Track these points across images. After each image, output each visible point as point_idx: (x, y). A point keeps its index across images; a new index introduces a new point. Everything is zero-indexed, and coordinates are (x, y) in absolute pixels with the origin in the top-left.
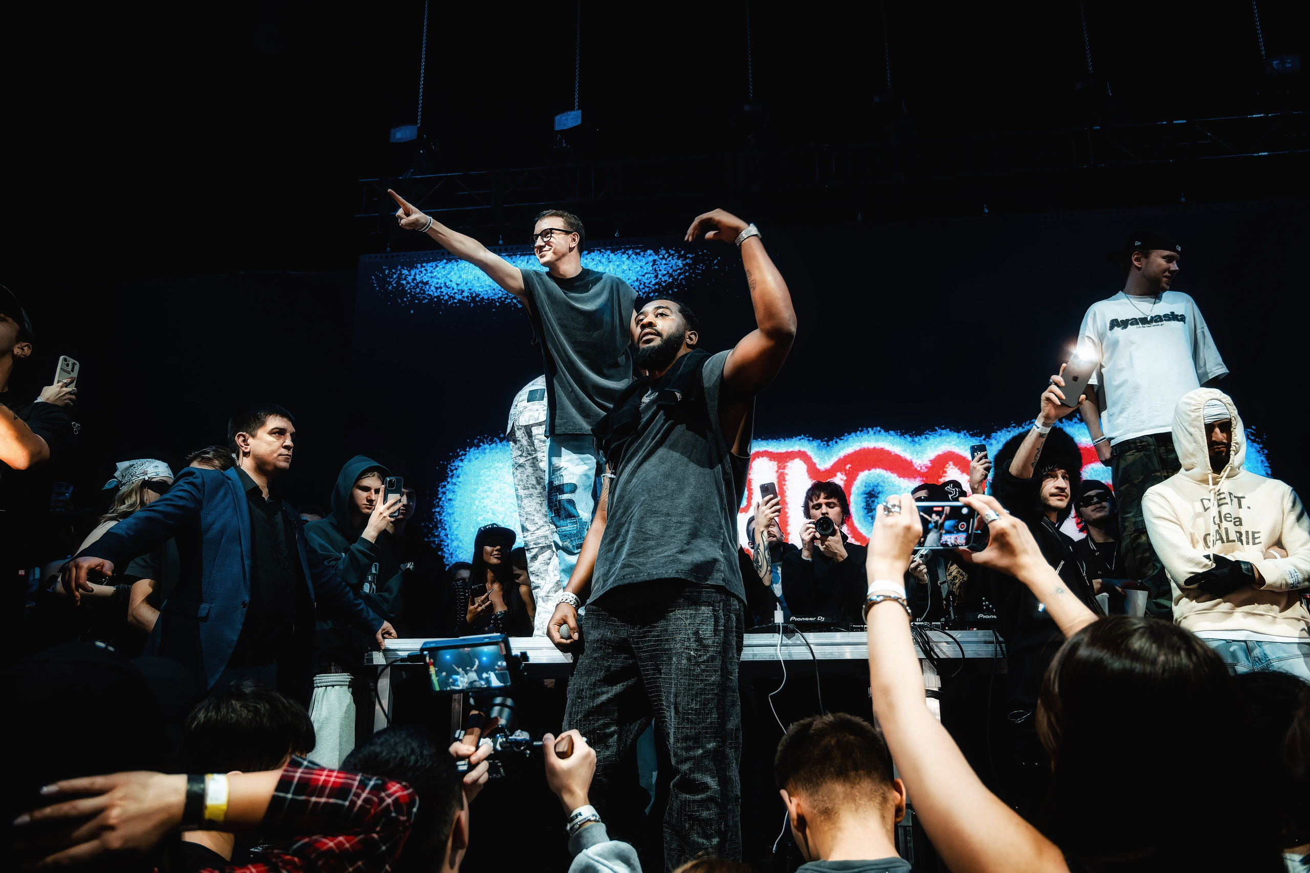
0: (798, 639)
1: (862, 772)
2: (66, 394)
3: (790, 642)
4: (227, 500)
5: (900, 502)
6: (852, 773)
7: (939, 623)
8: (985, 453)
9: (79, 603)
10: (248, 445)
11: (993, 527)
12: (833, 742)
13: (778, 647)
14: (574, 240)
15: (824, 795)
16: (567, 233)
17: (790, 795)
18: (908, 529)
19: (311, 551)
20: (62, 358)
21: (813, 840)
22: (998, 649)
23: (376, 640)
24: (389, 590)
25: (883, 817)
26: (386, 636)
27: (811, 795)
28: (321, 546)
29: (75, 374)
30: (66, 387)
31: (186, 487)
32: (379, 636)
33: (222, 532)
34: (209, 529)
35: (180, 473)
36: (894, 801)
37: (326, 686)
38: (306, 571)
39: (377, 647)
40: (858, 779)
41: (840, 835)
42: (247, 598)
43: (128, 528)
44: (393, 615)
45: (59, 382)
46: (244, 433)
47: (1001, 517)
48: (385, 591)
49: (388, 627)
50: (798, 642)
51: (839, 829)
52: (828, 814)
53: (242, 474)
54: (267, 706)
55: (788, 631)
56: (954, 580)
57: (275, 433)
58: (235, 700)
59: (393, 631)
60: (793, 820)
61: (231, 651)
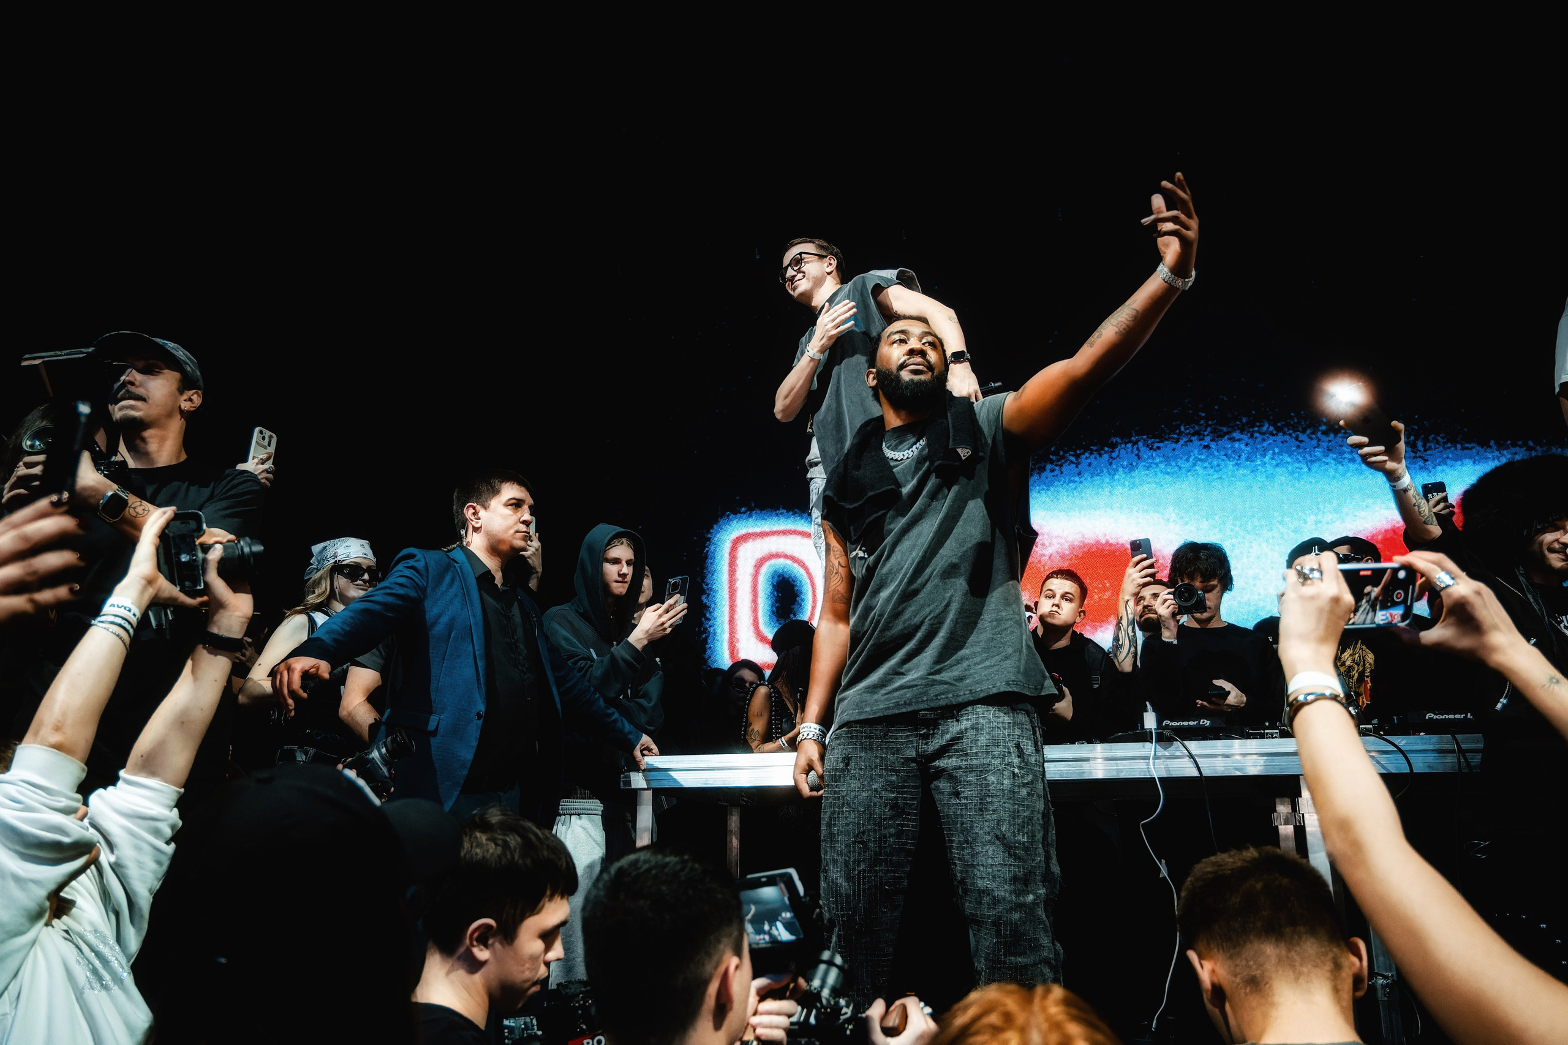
0: (1177, 749)
1: (1302, 929)
2: (262, 472)
3: (1167, 753)
4: (453, 590)
5: (1320, 565)
6: (1288, 930)
7: (1371, 726)
8: (1444, 494)
9: (293, 713)
10: (479, 519)
11: (1449, 596)
12: (1259, 886)
13: (1151, 761)
14: (830, 264)
15: (1248, 958)
16: (821, 257)
17: (1201, 957)
18: (1336, 600)
19: (554, 649)
20: (257, 430)
21: (1236, 1018)
22: (1462, 760)
23: (634, 758)
24: (646, 696)
25: (1336, 990)
26: (645, 752)
27: (1231, 958)
28: (566, 639)
29: (272, 449)
30: (263, 464)
31: (407, 572)
32: (637, 753)
33: (450, 627)
34: (434, 624)
35: (398, 556)
36: (1350, 968)
37: (571, 815)
38: (549, 673)
39: (635, 767)
40: (1296, 937)
41: (1274, 1013)
42: (481, 708)
43: (343, 623)
44: (652, 728)
45: (254, 458)
46: (475, 505)
47: (1459, 581)
48: (640, 698)
49: (647, 742)
50: (1178, 753)
51: (1272, 1005)
52: (1256, 984)
53: (471, 556)
54: (519, 839)
55: (1164, 738)
56: (1349, 671)
57: (511, 505)
58: (480, 832)
59: (654, 747)
60: (1207, 991)
61: (465, 772)
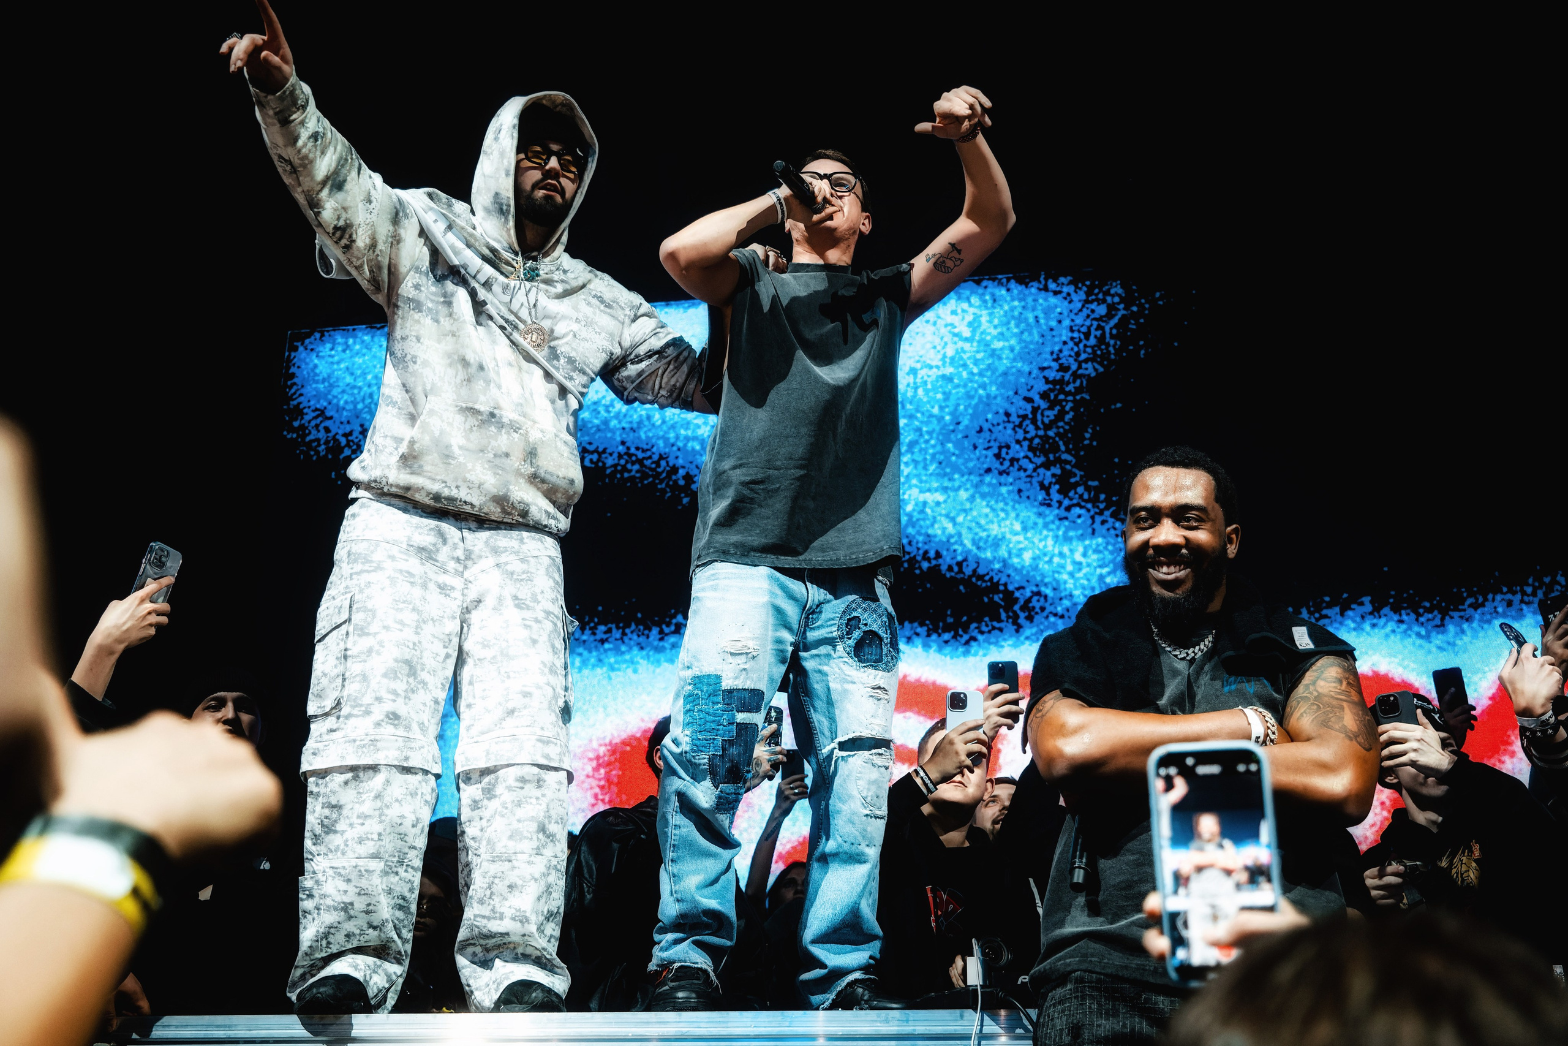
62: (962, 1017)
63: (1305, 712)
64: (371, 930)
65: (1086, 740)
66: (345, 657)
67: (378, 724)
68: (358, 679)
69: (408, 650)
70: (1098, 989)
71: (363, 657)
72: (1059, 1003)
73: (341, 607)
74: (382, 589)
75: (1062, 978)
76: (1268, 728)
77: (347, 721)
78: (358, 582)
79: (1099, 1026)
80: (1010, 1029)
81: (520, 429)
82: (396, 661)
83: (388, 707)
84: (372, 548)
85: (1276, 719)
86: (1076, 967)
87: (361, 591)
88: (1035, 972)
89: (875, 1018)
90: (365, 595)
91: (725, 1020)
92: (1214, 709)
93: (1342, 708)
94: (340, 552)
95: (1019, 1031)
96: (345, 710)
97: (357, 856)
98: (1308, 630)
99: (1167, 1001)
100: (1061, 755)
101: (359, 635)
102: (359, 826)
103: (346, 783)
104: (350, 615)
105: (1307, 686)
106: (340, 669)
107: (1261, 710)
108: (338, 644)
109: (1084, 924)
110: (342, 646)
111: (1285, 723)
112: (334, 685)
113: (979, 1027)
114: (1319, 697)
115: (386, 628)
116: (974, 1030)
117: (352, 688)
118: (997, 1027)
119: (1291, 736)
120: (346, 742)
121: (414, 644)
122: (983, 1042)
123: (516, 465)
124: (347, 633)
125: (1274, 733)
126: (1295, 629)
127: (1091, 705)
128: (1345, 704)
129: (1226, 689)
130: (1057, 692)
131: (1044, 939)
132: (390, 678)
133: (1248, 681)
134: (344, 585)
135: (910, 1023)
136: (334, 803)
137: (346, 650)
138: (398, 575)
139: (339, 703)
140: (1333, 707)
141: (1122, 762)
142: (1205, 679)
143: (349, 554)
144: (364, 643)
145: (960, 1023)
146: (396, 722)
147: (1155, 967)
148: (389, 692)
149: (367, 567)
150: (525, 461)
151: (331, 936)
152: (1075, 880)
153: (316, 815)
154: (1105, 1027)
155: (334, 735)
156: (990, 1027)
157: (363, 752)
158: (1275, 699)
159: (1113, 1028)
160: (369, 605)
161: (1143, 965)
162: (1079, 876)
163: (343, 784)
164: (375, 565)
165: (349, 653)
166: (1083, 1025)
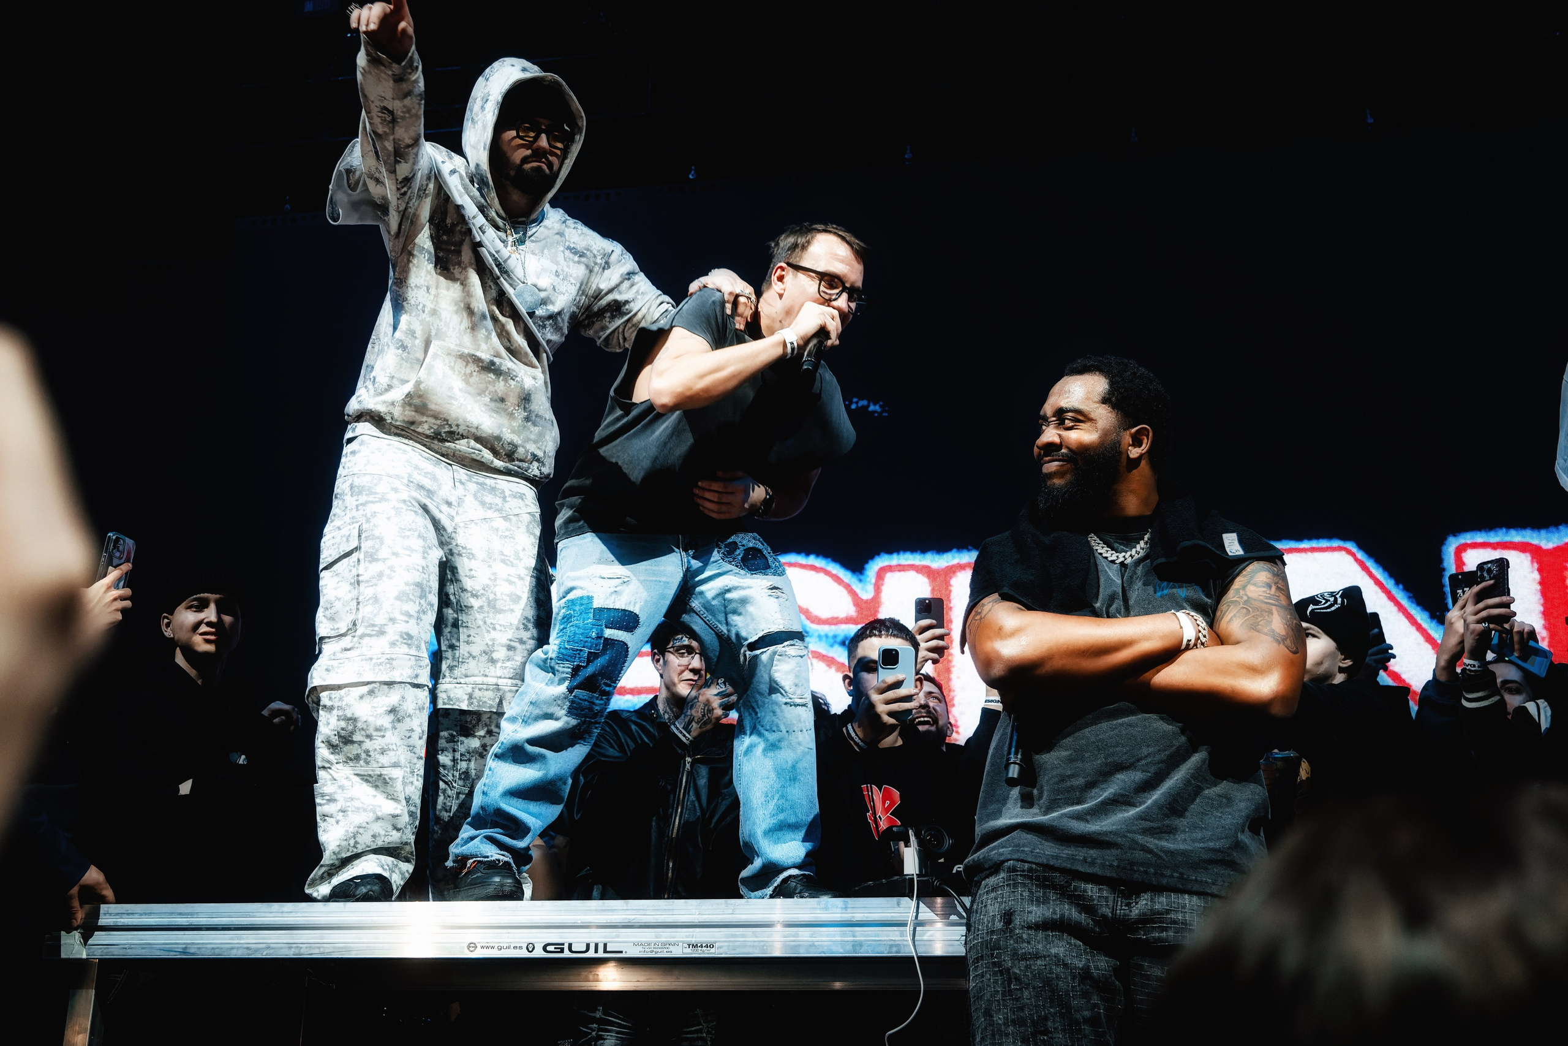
13: (909, 927)
55: (930, 890)
62: (898, 904)
63: (1235, 615)
64: (395, 832)
65: (1024, 643)
66: (358, 583)
67: (393, 644)
68: (371, 602)
69: (419, 573)
70: (1030, 878)
71: (374, 581)
72: (993, 891)
73: (349, 536)
74: (389, 519)
75: (995, 868)
76: (1200, 631)
77: (361, 641)
78: (364, 513)
79: (1030, 912)
80: (946, 916)
81: (517, 377)
82: (407, 584)
83: (403, 627)
84: (375, 481)
85: (1207, 622)
86: (1009, 857)
87: (368, 521)
88: (969, 862)
89: (816, 906)
90: (372, 524)
91: (671, 907)
92: (1147, 612)
93: (1270, 612)
94: (341, 485)
95: (954, 917)
96: (361, 630)
97: (380, 765)
98: (1238, 536)
99: (1096, 888)
100: (999, 657)
101: (370, 562)
102: (380, 739)
103: (361, 697)
104: (360, 543)
105: (1238, 590)
106: (355, 593)
107: (1193, 613)
108: (350, 571)
109: (1017, 816)
110: (354, 572)
111: (1216, 626)
112: (348, 608)
113: (915, 914)
114: (1249, 601)
115: (396, 554)
116: (910, 916)
117: (366, 611)
118: (932, 914)
119: (1221, 640)
120: (362, 660)
121: (423, 568)
122: (918, 928)
123: (510, 410)
124: (359, 560)
125: (1205, 636)
126: (1225, 536)
127: (1029, 608)
128: (1274, 608)
129: (1159, 594)
130: (996, 596)
131: (979, 830)
132: (402, 601)
133: (1180, 587)
134: (349, 515)
135: (849, 910)
136: (349, 715)
137: (358, 576)
138: (401, 505)
139: (355, 624)
140: (1263, 610)
141: (1058, 664)
142: (1139, 584)
143: (352, 487)
144: (376, 568)
145: (897, 910)
146: (410, 642)
147: (1084, 857)
148: (403, 614)
149: (371, 498)
150: (519, 406)
151: (359, 835)
152: (1010, 775)
153: (331, 727)
154: (1036, 914)
155: (348, 654)
156: (926, 913)
157: (380, 670)
158: (1207, 602)
159: (1043, 914)
160: (377, 533)
161: (1073, 855)
162: (1014, 771)
163: (358, 698)
164: (379, 496)
165: (361, 578)
166: (1014, 911)
